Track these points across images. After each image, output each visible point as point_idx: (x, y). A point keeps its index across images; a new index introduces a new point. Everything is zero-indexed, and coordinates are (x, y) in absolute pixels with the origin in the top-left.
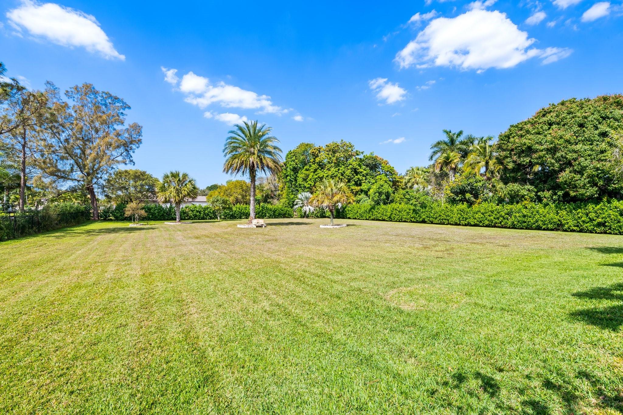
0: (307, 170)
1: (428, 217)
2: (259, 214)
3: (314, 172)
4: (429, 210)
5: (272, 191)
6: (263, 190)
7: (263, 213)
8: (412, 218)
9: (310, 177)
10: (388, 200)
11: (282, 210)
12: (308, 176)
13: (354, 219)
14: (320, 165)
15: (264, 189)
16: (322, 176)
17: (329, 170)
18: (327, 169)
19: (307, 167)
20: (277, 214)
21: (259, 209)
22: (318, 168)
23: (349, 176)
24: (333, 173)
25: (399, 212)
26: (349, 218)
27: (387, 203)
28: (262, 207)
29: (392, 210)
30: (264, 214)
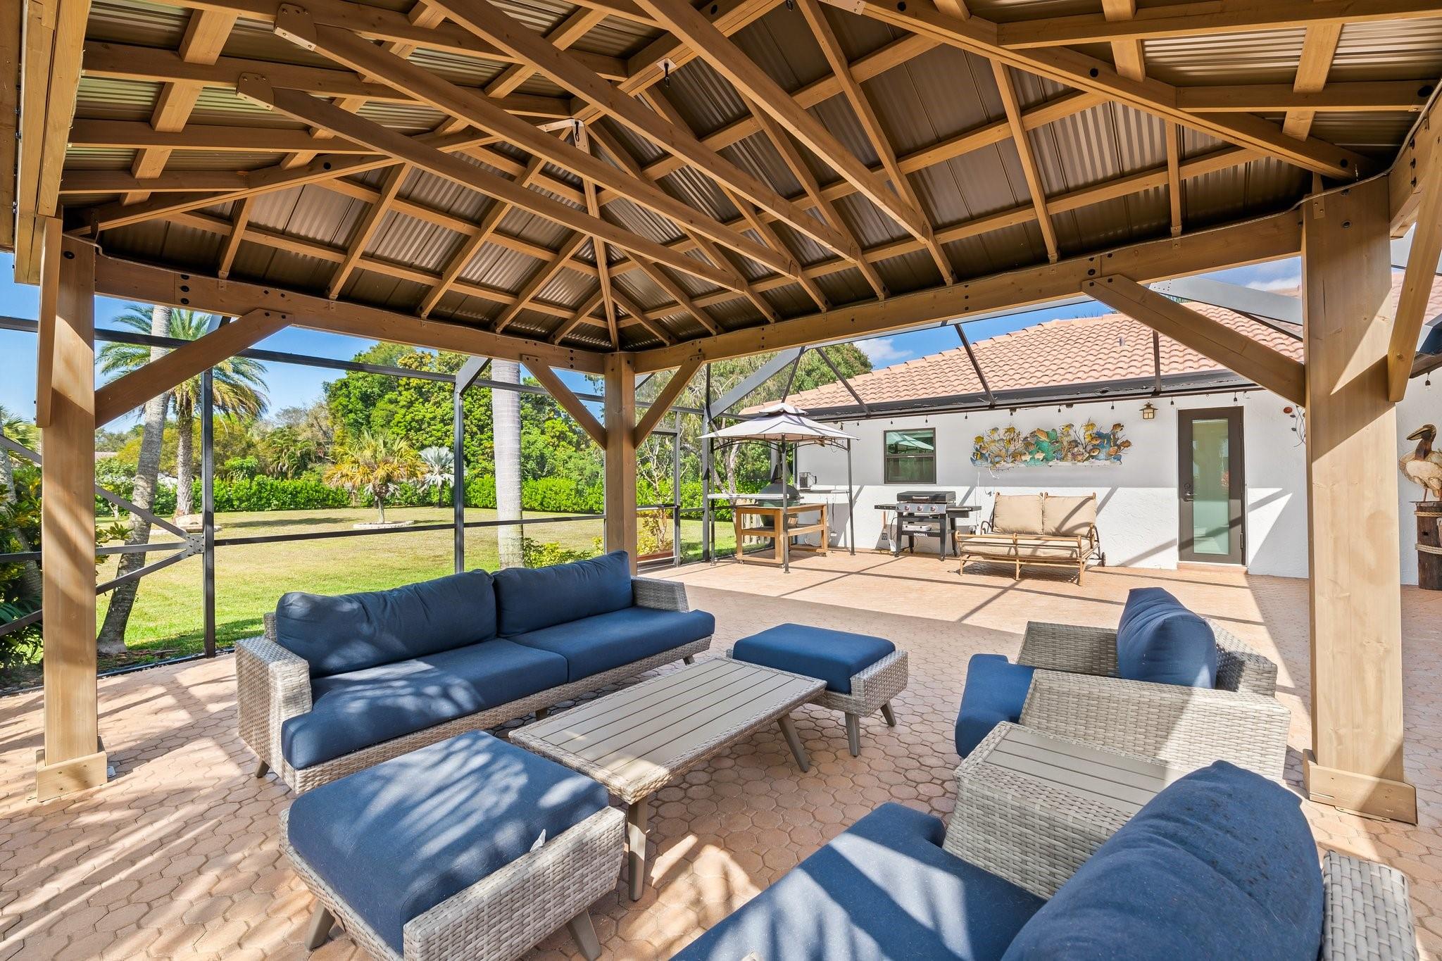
0: (391, 402)
1: (596, 502)
2: (248, 500)
3: (409, 408)
4: (599, 491)
5: (319, 444)
6: (295, 441)
7: (260, 499)
8: (575, 504)
9: (398, 417)
10: (542, 471)
11: (316, 491)
12: (394, 414)
13: (484, 507)
14: (421, 394)
15: (300, 438)
16: (420, 417)
17: (438, 404)
18: (435, 404)
19: (391, 395)
20: (301, 498)
21: (250, 488)
22: (417, 399)
23: (480, 420)
24: (445, 412)
25: (556, 493)
26: (476, 506)
27: (540, 476)
28: (259, 484)
29: (545, 490)
30: (264, 500)
